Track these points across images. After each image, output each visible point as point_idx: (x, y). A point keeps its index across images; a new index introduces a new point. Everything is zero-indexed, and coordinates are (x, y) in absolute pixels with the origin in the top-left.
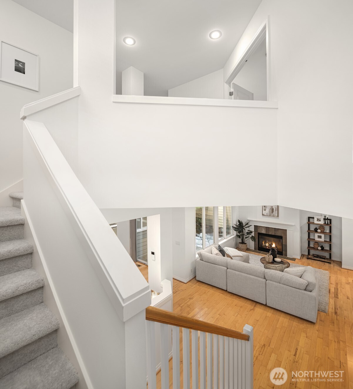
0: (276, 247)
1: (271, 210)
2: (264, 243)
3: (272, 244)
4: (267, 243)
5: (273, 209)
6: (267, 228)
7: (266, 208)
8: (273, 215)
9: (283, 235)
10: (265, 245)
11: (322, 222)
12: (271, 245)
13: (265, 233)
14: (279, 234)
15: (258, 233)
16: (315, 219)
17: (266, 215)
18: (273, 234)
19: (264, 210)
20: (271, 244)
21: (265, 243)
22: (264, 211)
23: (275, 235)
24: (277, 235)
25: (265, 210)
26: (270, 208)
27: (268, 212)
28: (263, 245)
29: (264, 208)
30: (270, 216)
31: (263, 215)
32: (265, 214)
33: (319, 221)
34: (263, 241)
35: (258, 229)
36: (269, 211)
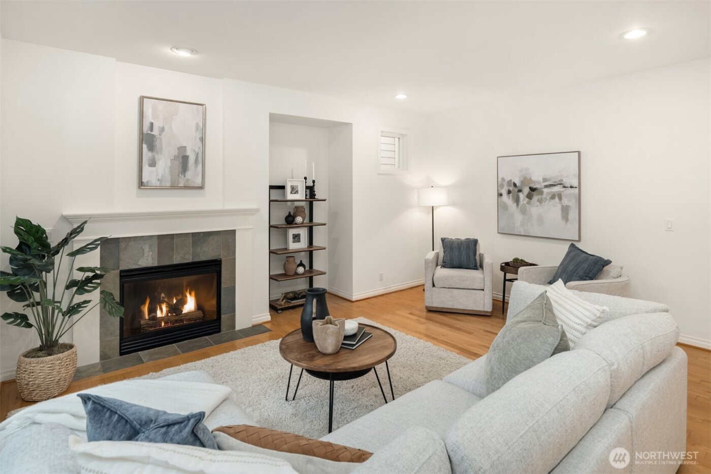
0: (199, 307)
1: (178, 164)
2: (146, 309)
3: (183, 302)
4: (161, 302)
5: (185, 159)
6: (166, 241)
7: (157, 157)
8: (188, 180)
9: (222, 255)
10: (154, 318)
11: (301, 195)
12: (175, 309)
13: (156, 264)
14: (207, 253)
15: (121, 272)
16: (288, 189)
17: (158, 184)
18: (189, 259)
19: (150, 165)
20: (178, 301)
21: (152, 310)
22: (146, 168)
23: (196, 260)
24: (203, 257)
25: (153, 164)
26: (176, 152)
27: (167, 170)
28: (142, 322)
29: (150, 154)
30: (174, 187)
31: (141, 184)
32: (154, 182)
33: (295, 193)
34: (144, 303)
35: (122, 256)
36: (171, 168)
